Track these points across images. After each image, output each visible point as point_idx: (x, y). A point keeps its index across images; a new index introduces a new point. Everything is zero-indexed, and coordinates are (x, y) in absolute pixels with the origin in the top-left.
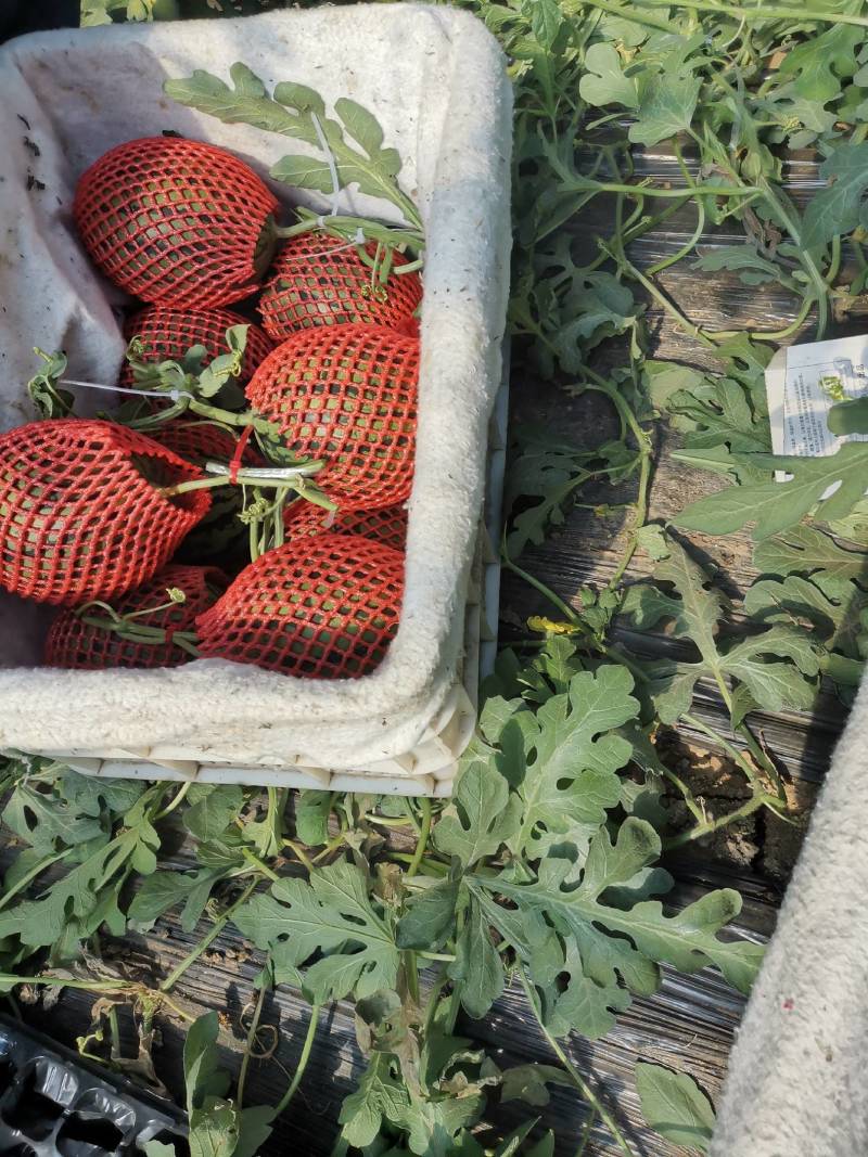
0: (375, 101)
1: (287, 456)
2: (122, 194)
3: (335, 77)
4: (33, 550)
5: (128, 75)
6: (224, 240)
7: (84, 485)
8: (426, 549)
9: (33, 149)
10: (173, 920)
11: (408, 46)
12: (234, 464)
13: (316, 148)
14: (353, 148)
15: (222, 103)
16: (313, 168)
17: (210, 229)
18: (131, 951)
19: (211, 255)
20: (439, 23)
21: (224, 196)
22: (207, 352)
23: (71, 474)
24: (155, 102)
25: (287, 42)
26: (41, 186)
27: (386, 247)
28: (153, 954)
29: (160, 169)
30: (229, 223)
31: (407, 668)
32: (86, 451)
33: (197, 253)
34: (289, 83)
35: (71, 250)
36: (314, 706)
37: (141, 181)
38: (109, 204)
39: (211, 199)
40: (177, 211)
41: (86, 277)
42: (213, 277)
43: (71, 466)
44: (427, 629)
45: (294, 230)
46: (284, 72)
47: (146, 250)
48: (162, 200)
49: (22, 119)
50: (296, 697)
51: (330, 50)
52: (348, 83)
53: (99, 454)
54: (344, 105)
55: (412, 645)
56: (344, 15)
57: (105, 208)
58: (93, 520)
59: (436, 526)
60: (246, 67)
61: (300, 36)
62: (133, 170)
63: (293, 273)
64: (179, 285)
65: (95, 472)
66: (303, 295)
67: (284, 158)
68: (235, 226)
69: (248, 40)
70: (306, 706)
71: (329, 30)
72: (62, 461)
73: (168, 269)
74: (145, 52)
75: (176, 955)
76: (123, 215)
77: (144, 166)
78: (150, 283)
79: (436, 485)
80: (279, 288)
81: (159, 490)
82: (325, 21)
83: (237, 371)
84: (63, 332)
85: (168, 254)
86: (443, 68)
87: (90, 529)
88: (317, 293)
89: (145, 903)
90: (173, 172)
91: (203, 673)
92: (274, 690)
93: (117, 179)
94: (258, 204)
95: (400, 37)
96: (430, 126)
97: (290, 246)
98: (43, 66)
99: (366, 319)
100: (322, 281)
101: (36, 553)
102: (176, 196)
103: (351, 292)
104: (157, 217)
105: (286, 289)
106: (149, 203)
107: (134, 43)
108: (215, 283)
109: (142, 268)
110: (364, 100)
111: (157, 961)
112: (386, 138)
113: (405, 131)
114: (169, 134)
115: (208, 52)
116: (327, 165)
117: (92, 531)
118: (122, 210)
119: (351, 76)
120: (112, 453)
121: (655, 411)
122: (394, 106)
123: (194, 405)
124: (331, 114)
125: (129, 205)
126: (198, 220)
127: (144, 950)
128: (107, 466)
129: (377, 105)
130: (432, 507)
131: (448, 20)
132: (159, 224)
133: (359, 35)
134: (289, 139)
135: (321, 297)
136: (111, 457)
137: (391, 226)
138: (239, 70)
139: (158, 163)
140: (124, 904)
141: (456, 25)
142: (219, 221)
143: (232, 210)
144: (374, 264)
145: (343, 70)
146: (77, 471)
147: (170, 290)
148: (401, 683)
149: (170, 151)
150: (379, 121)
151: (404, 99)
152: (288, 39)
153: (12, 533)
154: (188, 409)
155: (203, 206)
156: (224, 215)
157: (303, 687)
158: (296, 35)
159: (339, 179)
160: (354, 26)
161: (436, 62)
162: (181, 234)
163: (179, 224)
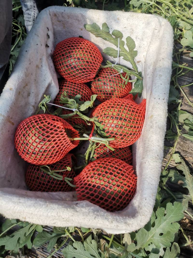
0: (136, 38)
1: (103, 134)
2: (68, 52)
3: (128, 30)
4: (36, 153)
5: (76, 21)
6: (91, 68)
7: (53, 137)
8: (150, 177)
9: (48, 36)
10: (44, 246)
11: (149, 26)
12: (91, 135)
13: (116, 47)
14: (125, 48)
15: (97, 32)
16: (113, 51)
17: (88, 65)
18: (32, 252)
19: (86, 71)
20: (159, 22)
21: (93, 57)
22: (81, 97)
23: (50, 134)
24: (80, 28)
25: (119, 20)
26: (48, 47)
27: (128, 75)
28: (37, 255)
29: (79, 47)
30: (93, 64)
31: (144, 216)
32: (56, 128)
33: (83, 70)
34: (117, 30)
35: (52, 64)
36: (117, 226)
37: (74, 50)
38: (64, 54)
39: (90, 57)
40: (81, 59)
41: (54, 72)
42: (85, 77)
43: (51, 131)
44: (150, 204)
45: (106, 67)
46: (115, 27)
47: (71, 68)
48: (78, 56)
49: (48, 28)
50: (112, 222)
51: (129, 24)
52: (131, 32)
53: (59, 130)
54: (129, 39)
55: (146, 209)
56: (135, 15)
57: (63, 55)
58: (53, 147)
59: (153, 171)
60: (107, 24)
61: (123, 19)
62: (72, 46)
63: (103, 77)
64: (76, 78)
65: (57, 134)
66: (104, 83)
67: (107, 48)
68: (94, 65)
69: (109, 18)
70: (115, 226)
71: (130, 18)
72: (48, 130)
73: (75, 73)
74: (83, 16)
75: (43, 256)
76: (67, 58)
77: (75, 46)
78: (69, 76)
79: (154, 158)
80: (98, 80)
81: (69, 138)
82: (130, 16)
83: (91, 106)
84: (47, 87)
85: (76, 70)
86: (158, 34)
87: (51, 149)
88: (108, 84)
89: (38, 241)
90: (82, 49)
91: (86, 209)
92: (106, 218)
93: (68, 48)
94: (100, 59)
95: (148, 24)
96: (152, 48)
97: (103, 70)
98: (55, 15)
99: (118, 92)
100: (110, 81)
101: (36, 154)
102: (82, 55)
103: (116, 85)
104: (76, 60)
105: (100, 81)
106: (75, 56)
107: (81, 14)
108: (85, 78)
109: (69, 72)
110: (133, 37)
111: (38, 257)
112: (136, 48)
113: (141, 47)
114: (81, 37)
115: (98, 19)
116: (117, 51)
117: (52, 150)
118: (68, 56)
119: (132, 31)
120: (62, 130)
121: (180, 123)
122: (140, 40)
123: (78, 113)
124: (124, 39)
125: (70, 56)
126: (86, 62)
127: (35, 253)
128: (60, 133)
129: (136, 39)
130: (152, 164)
131: (161, 21)
132: (76, 62)
133: (138, 21)
134: (110, 43)
135: (109, 85)
136: (62, 131)
137: (130, 69)
138: (105, 25)
139: (79, 46)
140: (32, 240)
141: (163, 22)
142: (91, 63)
143: (94, 61)
144: (124, 79)
145: (131, 29)
146: (52, 133)
147: (74, 78)
148: (142, 221)
149: (82, 43)
150: (135, 43)
151: (144, 39)
152: (119, 19)
153: (31, 147)
154: (77, 114)
155: (88, 59)
156: (92, 62)
157: (114, 219)
158: (122, 18)
159: (119, 55)
160: (137, 18)
161: (157, 32)
162: (81, 65)
163: (81, 62)
